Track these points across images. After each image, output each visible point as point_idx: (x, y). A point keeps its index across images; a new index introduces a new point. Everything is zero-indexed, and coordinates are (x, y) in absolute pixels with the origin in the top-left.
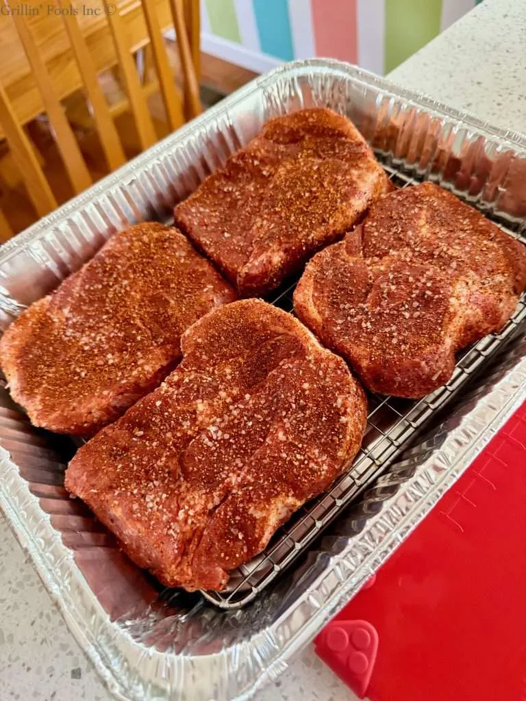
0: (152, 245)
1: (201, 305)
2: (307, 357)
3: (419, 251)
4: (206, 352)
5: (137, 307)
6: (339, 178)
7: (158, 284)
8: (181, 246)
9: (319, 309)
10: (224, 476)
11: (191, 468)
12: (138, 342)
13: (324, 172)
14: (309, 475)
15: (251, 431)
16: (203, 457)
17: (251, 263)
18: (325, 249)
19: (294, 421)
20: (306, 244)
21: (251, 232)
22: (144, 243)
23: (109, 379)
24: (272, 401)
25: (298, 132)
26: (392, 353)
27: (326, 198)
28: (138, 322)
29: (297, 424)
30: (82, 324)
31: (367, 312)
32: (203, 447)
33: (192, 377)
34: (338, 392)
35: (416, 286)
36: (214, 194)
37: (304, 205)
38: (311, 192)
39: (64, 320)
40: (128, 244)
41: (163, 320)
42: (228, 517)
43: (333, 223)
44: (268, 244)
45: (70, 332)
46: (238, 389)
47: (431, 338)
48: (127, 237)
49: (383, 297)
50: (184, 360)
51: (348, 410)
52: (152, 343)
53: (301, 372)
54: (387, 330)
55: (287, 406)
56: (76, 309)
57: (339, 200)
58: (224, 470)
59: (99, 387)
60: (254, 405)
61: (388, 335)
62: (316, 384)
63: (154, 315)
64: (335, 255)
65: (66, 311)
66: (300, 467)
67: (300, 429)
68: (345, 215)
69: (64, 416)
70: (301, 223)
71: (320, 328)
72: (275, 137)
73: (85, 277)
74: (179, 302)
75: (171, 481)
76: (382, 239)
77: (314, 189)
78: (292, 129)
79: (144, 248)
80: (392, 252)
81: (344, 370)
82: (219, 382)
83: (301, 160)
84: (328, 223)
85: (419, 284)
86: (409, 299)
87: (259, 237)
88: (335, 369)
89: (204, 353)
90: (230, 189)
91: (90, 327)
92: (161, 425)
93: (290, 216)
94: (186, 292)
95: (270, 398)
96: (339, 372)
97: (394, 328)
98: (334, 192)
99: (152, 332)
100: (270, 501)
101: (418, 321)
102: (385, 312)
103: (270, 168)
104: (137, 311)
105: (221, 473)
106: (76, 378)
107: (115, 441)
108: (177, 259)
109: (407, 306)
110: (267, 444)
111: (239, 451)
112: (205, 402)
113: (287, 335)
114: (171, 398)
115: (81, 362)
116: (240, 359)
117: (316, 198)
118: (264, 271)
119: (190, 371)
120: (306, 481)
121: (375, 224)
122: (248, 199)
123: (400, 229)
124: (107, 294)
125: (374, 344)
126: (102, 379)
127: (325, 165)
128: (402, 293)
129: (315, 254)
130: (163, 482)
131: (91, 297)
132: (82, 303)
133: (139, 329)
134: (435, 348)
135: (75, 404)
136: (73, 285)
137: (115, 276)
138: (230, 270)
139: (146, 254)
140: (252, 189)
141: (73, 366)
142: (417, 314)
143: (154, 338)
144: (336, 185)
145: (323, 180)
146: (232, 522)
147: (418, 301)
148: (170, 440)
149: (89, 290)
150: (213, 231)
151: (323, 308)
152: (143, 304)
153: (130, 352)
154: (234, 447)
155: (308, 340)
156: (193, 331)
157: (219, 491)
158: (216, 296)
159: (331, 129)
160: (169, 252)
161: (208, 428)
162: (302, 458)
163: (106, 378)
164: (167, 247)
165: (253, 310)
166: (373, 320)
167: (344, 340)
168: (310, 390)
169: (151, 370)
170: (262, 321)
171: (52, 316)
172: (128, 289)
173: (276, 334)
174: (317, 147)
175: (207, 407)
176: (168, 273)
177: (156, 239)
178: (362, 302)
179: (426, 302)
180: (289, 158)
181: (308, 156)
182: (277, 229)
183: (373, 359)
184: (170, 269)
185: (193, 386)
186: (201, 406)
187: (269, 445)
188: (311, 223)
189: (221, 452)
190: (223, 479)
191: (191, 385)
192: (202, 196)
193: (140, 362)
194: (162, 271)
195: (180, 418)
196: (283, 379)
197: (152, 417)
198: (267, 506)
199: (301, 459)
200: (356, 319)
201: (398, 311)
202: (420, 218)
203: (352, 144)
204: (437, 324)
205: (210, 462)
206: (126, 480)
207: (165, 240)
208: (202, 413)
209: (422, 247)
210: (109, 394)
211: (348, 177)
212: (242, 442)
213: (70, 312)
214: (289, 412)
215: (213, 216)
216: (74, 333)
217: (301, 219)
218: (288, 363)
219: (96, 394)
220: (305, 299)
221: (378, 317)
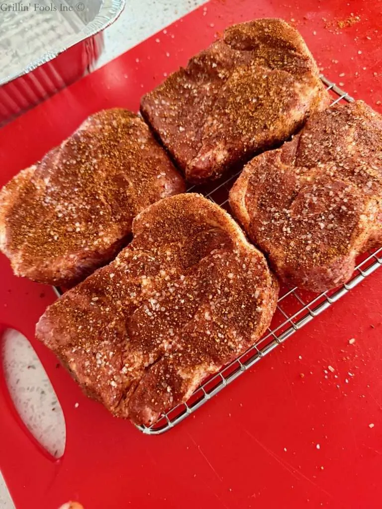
0: (119, 130)
1: (153, 190)
2: (234, 251)
3: (342, 167)
4: (152, 235)
5: (102, 184)
6: (284, 89)
7: (121, 165)
8: (143, 134)
9: (248, 209)
10: (158, 342)
11: (134, 332)
12: (101, 216)
13: (271, 82)
14: (227, 352)
15: (182, 308)
16: (143, 324)
17: (199, 157)
18: (263, 154)
19: (218, 305)
20: (247, 146)
21: (202, 128)
22: (113, 128)
23: (76, 245)
24: (202, 284)
25: (254, 40)
26: (305, 258)
27: (270, 106)
28: (102, 198)
29: (220, 307)
30: (58, 194)
31: (289, 218)
32: (144, 316)
33: (140, 255)
34: (257, 285)
35: (335, 200)
36: (176, 89)
37: (250, 111)
38: (258, 98)
39: (45, 188)
40: (100, 126)
41: (122, 199)
42: (160, 374)
43: (274, 130)
44: (215, 142)
45: (48, 199)
46: (175, 269)
47: (339, 249)
48: (100, 120)
49: (304, 207)
50: (134, 240)
51: (264, 302)
52: (111, 219)
53: (228, 263)
54: (303, 237)
55: (214, 291)
56: (55, 180)
57: (281, 110)
58: (159, 336)
59: (67, 251)
60: (187, 285)
61: (303, 242)
62: (240, 275)
63: (115, 193)
64: (270, 161)
65: (47, 181)
66: (220, 344)
67: (223, 312)
68: (284, 123)
69: (39, 271)
70: (245, 127)
71: (248, 225)
72: (234, 43)
73: (63, 152)
74: (136, 185)
75: (118, 341)
76: (314, 151)
77: (261, 97)
78: (249, 36)
79: (113, 132)
80: (320, 165)
81: (263, 266)
82: (160, 263)
83: (253, 67)
84: (269, 129)
85: (338, 199)
86: (326, 211)
87: (208, 135)
88: (256, 264)
89: (150, 236)
90: (189, 86)
91: (64, 197)
92: (113, 294)
93: (237, 119)
94: (143, 177)
95: (201, 282)
96: (259, 267)
97: (309, 236)
98: (278, 102)
99: (112, 208)
100: (195, 367)
101: (331, 232)
102: (304, 220)
103: (226, 72)
104: (101, 188)
105: (157, 339)
106: (50, 240)
107: (76, 305)
108: (138, 145)
109: (323, 218)
110: (195, 321)
111: (172, 322)
112: (148, 278)
113: (220, 228)
114: (122, 272)
115: (55, 227)
116: (179, 244)
117: (261, 105)
118: (209, 166)
119: (138, 250)
120: (224, 356)
121: (311, 136)
122: (203, 97)
123: (331, 144)
124: (79, 169)
125: (291, 248)
126: (70, 243)
127: (274, 74)
128: (322, 205)
129: (253, 157)
130: (111, 341)
131: (67, 170)
132: (59, 175)
133: (102, 204)
134: (341, 258)
135: (47, 262)
136: (54, 158)
137: (87, 154)
138: (181, 161)
139: (114, 137)
140: (208, 89)
141: (49, 230)
142: (331, 225)
143: (114, 214)
144: (280, 95)
145: (270, 89)
146: (163, 378)
147: (334, 215)
148: (120, 306)
149: (65, 165)
150: (170, 124)
151: (252, 208)
152: (107, 182)
153: (94, 224)
154: (168, 318)
155: (236, 235)
156: (143, 217)
157: (154, 353)
158: (168, 183)
159: (282, 41)
160: (133, 138)
161: (149, 300)
162: (223, 337)
163: (73, 244)
164: (132, 134)
165: (193, 203)
166: (293, 226)
167: (266, 240)
168: (234, 279)
169: (108, 242)
170: (200, 214)
171: (35, 184)
172: (96, 167)
173: (211, 226)
174: (269, 56)
175: (150, 282)
176: (130, 157)
177: (123, 125)
178: (286, 208)
179: (341, 216)
180: (243, 65)
181: (259, 64)
182: (224, 129)
183: (288, 261)
184: (132, 154)
185: (140, 263)
186: (145, 281)
187: (196, 321)
188: (254, 128)
189: (157, 321)
190: (159, 344)
191: (139, 262)
192: (165, 90)
193: (101, 234)
194: (125, 154)
195: (129, 289)
196: (213, 267)
197: (107, 286)
198: (192, 371)
199: (221, 338)
200: (278, 222)
201: (315, 221)
202: (349, 135)
203: (299, 58)
204: (346, 237)
205: (149, 329)
206: (84, 340)
207: (131, 127)
208: (145, 287)
209: (346, 162)
210: (74, 257)
211: (291, 89)
212: (175, 316)
213: (50, 181)
214: (215, 297)
215: (172, 109)
216: (51, 200)
217: (246, 123)
218: (218, 253)
219: (64, 256)
220: (238, 198)
221: (298, 224)
